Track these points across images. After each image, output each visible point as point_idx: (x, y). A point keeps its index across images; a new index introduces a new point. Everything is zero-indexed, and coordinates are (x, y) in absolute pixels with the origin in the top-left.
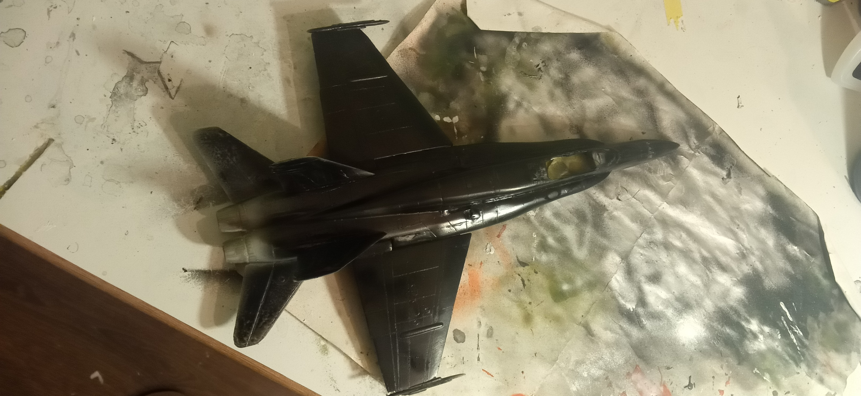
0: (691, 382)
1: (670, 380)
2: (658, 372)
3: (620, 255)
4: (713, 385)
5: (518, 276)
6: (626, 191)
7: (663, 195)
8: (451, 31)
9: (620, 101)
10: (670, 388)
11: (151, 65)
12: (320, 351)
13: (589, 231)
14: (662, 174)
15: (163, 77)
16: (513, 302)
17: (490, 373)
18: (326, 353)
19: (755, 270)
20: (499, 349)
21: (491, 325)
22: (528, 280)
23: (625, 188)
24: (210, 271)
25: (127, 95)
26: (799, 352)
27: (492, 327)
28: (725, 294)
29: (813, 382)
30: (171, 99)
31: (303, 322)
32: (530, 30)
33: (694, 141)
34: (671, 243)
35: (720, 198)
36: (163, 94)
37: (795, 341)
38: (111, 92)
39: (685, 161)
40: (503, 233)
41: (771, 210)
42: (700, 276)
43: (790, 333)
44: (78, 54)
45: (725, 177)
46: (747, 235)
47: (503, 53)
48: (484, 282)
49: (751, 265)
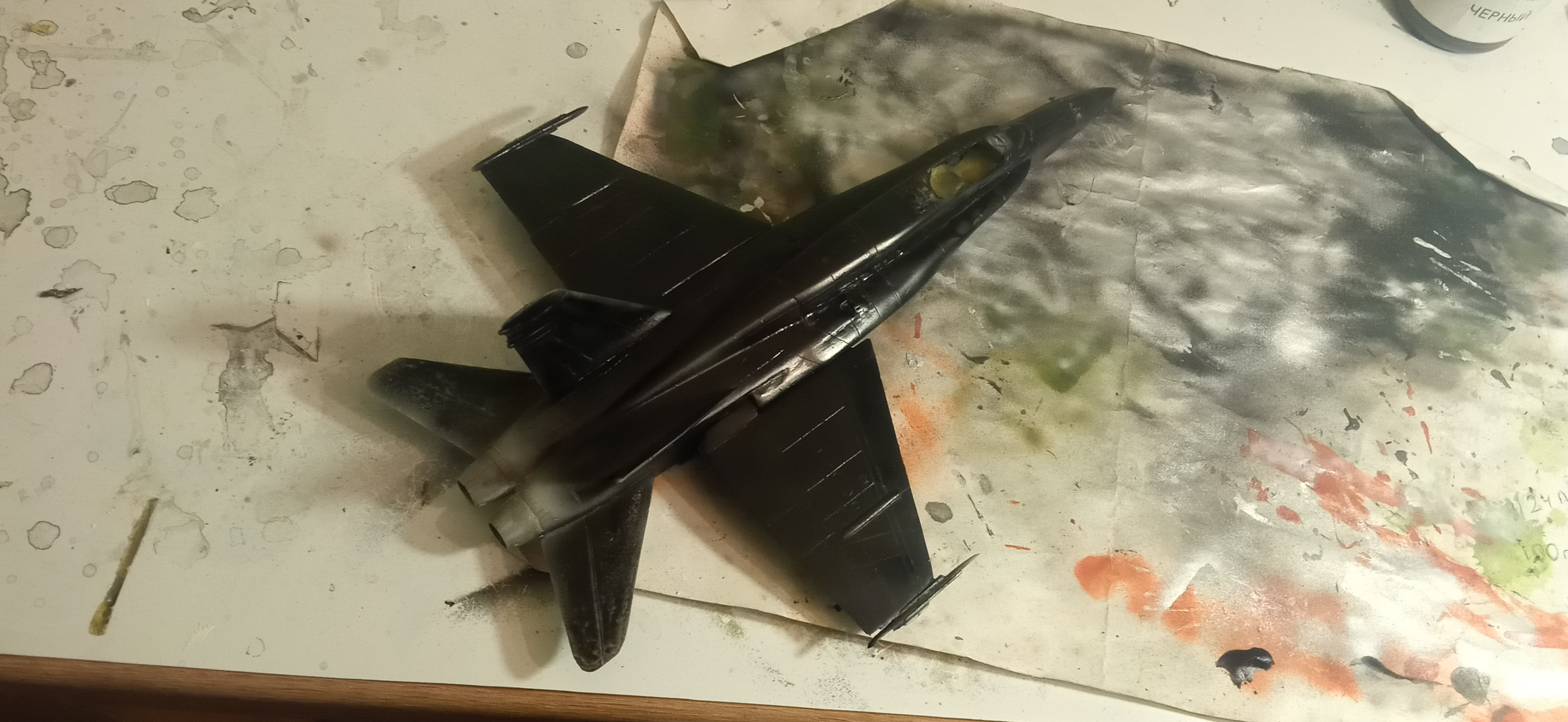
0: (1352, 417)
1: (1315, 429)
2: (1290, 425)
3: (1121, 280)
4: (1390, 405)
5: (980, 380)
6: (1075, 188)
7: (1136, 169)
8: (687, 89)
9: (991, 72)
10: (1323, 440)
11: (263, 328)
12: (727, 634)
13: (1052, 267)
14: (1115, 141)
15: (288, 337)
16: (995, 422)
17: (1021, 546)
18: (740, 634)
19: (1342, 211)
20: (1015, 502)
21: (980, 473)
22: (1000, 379)
23: (1071, 185)
24: (492, 587)
25: (243, 385)
26: (1492, 298)
27: (983, 475)
28: (1320, 265)
29: (1545, 330)
30: (314, 362)
31: (676, 596)
32: (802, 38)
33: (1133, 77)
34: (1190, 229)
35: (1224, 136)
36: (299, 360)
37: (1475, 284)
38: (217, 393)
39: (1138, 110)
40: (921, 328)
41: (1311, 118)
42: (1264, 256)
43: (1460, 276)
44: (144, 360)
45: (1213, 104)
46: (1298, 167)
47: (781, 85)
48: (933, 411)
49: (1333, 207)
